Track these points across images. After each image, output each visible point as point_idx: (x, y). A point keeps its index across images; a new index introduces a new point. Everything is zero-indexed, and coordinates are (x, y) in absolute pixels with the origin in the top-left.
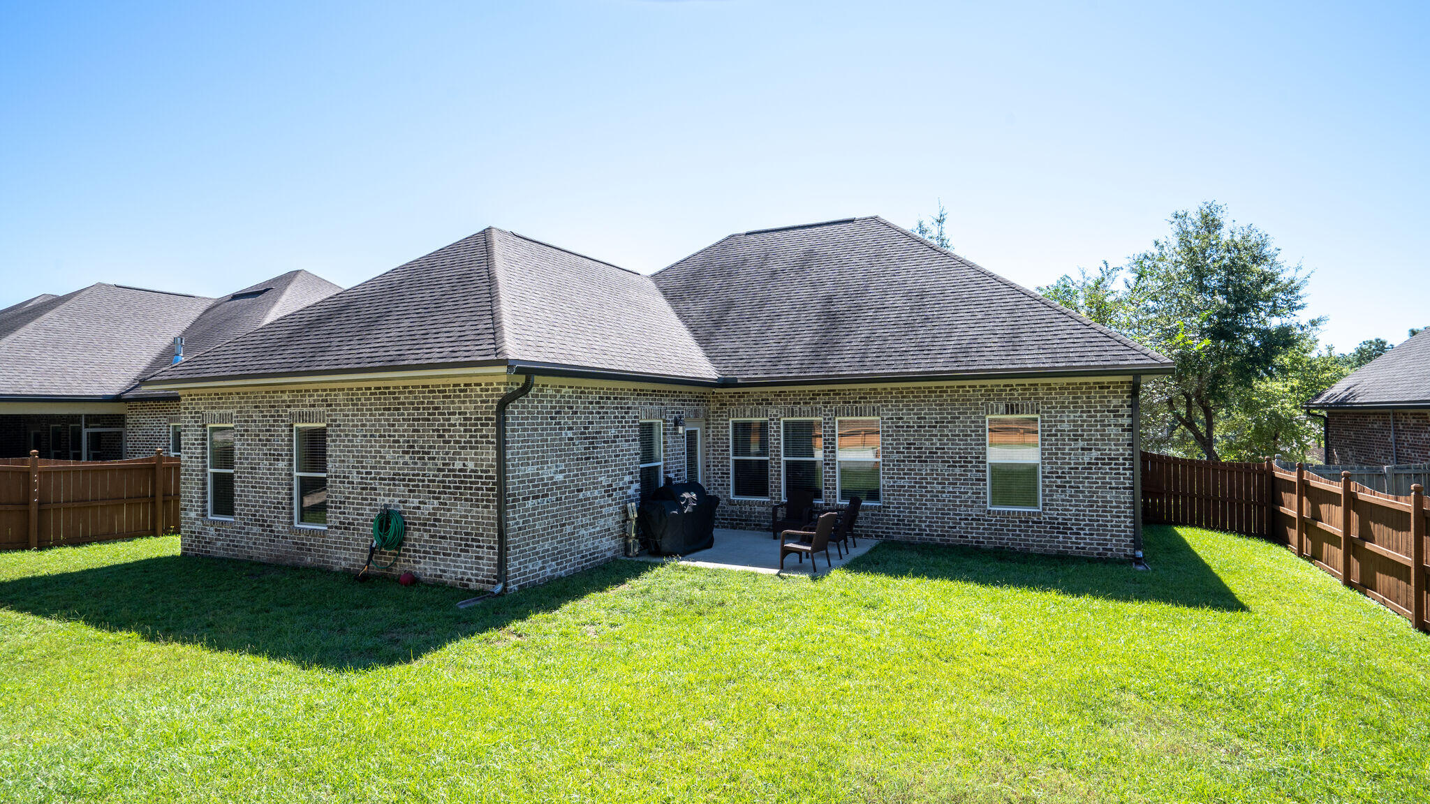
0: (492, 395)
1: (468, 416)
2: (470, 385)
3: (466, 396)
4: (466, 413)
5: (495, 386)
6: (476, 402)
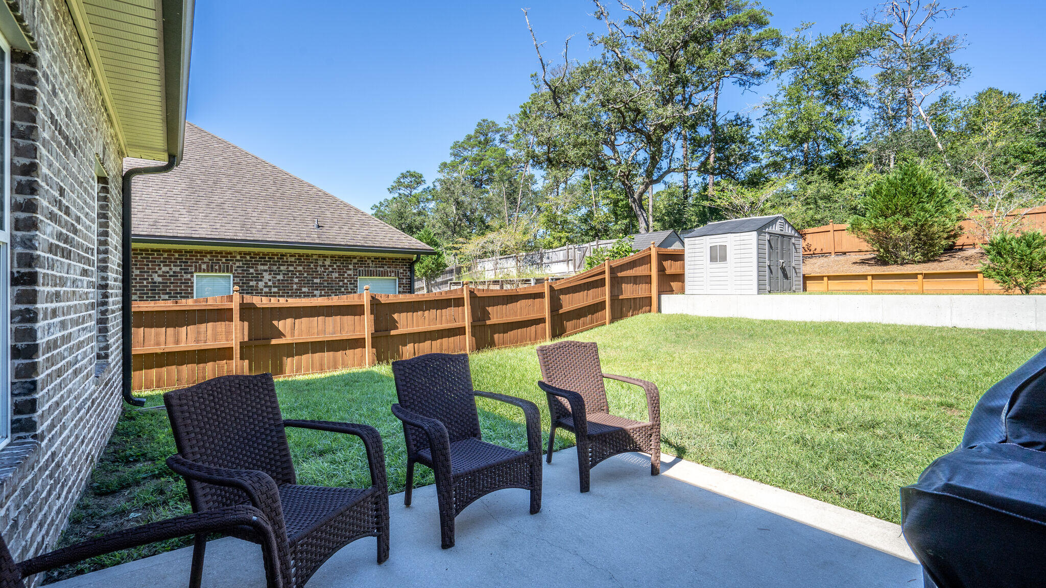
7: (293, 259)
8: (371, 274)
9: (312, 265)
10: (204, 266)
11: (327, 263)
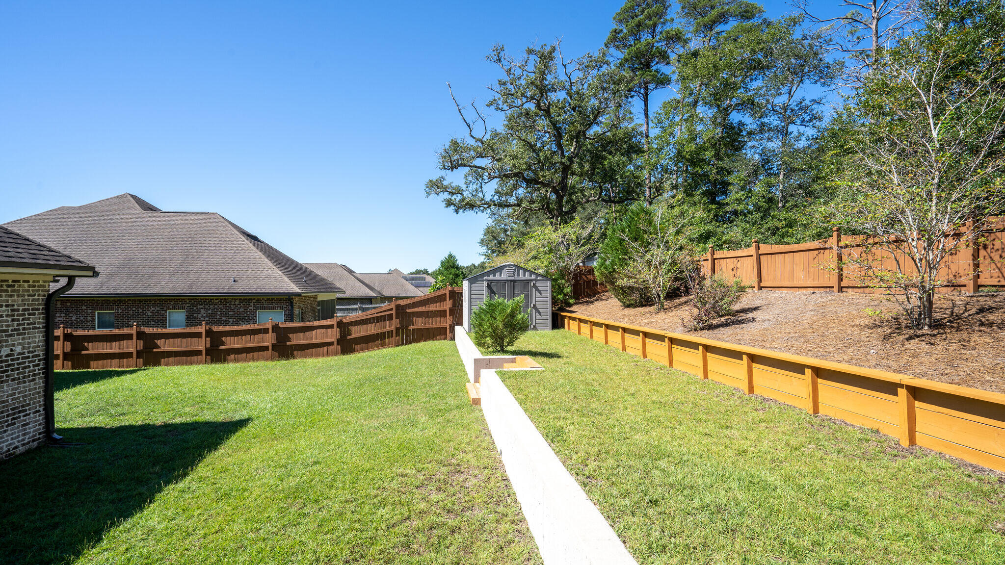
0: (38, 291)
1: (16, 307)
2: (19, 281)
3: (14, 291)
4: (13, 305)
5: (41, 283)
6: (23, 296)
7: (217, 301)
8: (265, 308)
9: (228, 305)
10: (171, 307)
11: (237, 302)
